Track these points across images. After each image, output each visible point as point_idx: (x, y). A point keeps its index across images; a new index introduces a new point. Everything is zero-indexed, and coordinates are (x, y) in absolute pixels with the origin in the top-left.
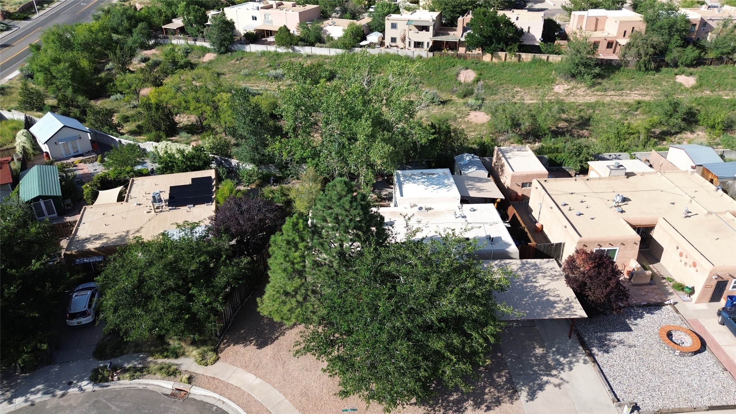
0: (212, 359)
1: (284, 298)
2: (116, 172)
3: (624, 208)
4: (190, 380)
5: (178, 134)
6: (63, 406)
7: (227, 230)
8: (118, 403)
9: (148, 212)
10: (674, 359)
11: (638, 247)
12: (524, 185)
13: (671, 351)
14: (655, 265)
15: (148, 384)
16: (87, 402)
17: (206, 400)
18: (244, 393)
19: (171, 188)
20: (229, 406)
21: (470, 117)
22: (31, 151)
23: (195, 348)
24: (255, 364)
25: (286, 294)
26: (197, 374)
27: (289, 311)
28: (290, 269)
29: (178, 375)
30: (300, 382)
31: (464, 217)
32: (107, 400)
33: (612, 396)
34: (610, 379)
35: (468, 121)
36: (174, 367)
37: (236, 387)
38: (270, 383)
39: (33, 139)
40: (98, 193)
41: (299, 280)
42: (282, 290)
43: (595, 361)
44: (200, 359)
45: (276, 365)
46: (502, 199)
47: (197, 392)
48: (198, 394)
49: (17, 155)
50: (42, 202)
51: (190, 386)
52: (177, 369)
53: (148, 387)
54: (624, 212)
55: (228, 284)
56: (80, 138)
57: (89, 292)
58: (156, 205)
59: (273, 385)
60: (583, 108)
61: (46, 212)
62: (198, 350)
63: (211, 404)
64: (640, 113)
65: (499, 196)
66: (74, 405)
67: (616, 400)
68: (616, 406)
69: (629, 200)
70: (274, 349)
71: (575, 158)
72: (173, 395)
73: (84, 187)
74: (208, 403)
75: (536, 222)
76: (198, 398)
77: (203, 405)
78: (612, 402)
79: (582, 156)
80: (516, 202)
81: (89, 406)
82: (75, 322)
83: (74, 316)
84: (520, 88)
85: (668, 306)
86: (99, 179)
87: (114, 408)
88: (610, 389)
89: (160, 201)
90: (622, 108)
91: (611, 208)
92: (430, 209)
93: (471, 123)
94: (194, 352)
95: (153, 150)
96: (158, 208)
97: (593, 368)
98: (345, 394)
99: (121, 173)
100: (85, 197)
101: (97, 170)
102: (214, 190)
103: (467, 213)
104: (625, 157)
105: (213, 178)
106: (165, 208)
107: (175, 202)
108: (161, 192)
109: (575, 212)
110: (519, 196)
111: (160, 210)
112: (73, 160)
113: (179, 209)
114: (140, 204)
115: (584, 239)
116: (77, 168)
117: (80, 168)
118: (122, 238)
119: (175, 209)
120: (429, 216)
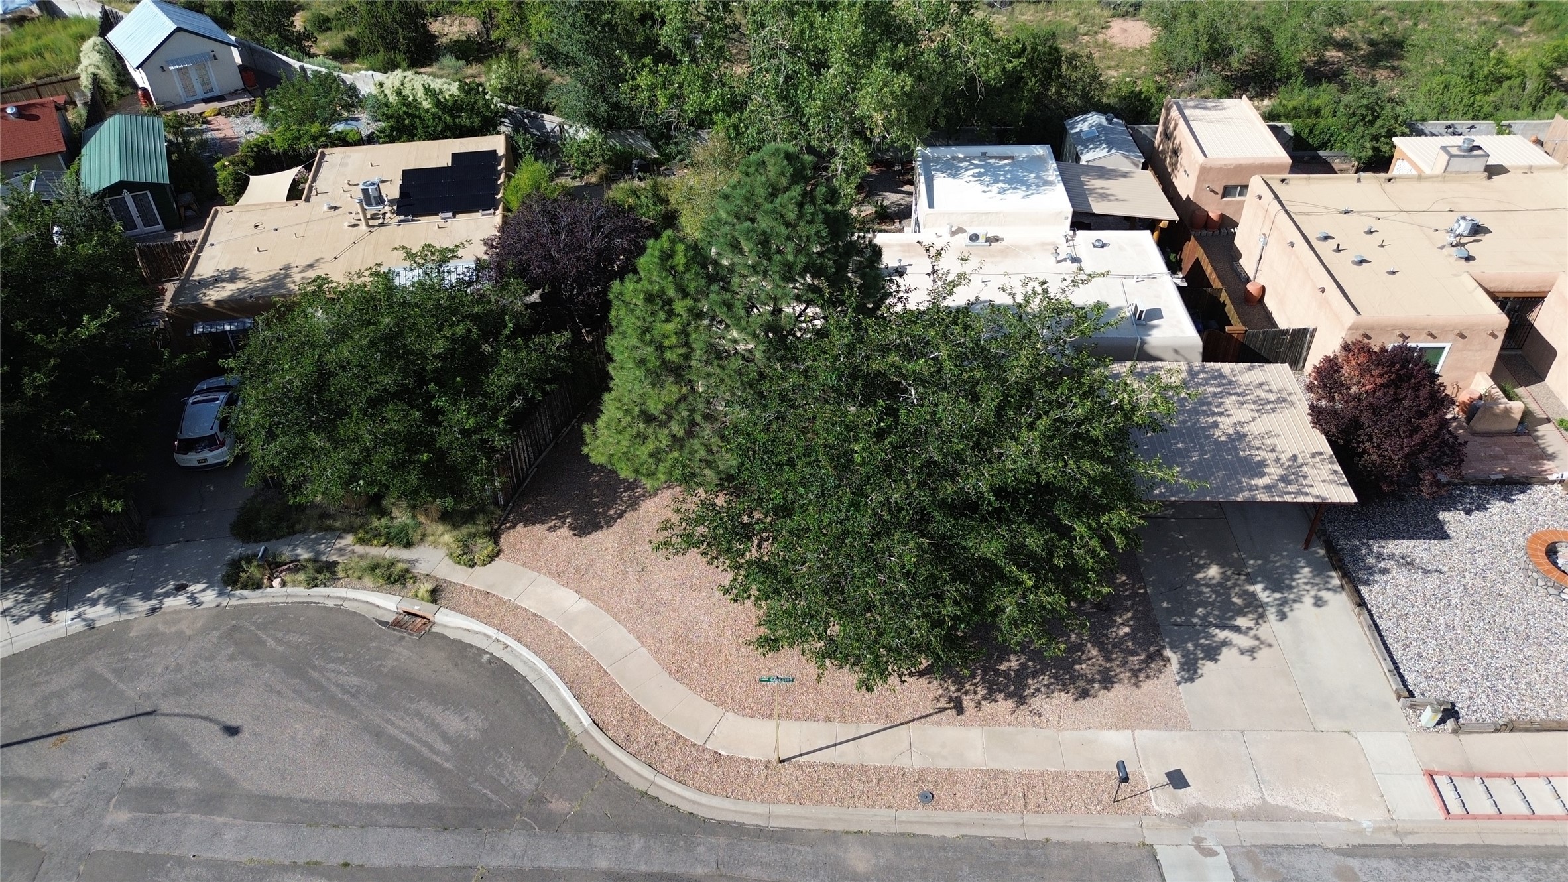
0: (485, 553)
1: (642, 426)
2: (289, 135)
3: (1473, 249)
4: (435, 595)
5: (437, 60)
6: (163, 634)
7: (522, 271)
8: (280, 635)
9: (354, 226)
10: (1556, 608)
11: (1497, 344)
12: (1227, 191)
13: (1551, 590)
14: (1534, 388)
15: (345, 599)
16: (215, 629)
17: (467, 639)
18: (551, 628)
19: (406, 173)
20: (518, 656)
21: (1109, 32)
22: (113, 86)
23: (449, 527)
24: (578, 568)
25: (649, 418)
26: (450, 582)
27: (651, 455)
28: (653, 362)
29: (410, 582)
30: (674, 611)
31: (1076, 260)
32: (258, 627)
33: (1395, 684)
34: (1393, 646)
35: (1105, 42)
36: (401, 566)
37: (534, 615)
38: (608, 611)
39: (115, 60)
40: (248, 179)
41: (675, 389)
42: (637, 409)
43: (1361, 603)
44: (459, 552)
45: (625, 574)
46: (1171, 222)
47: (448, 621)
48: (452, 625)
49: (83, 94)
50: (128, 197)
51: (434, 607)
52: (407, 571)
53: (346, 604)
54: (1473, 258)
55: (517, 389)
56: (216, 59)
57: (222, 396)
58: (371, 210)
59: (616, 616)
60: (1390, 14)
61: (138, 221)
62: (455, 533)
63: (478, 648)
64: (1530, 31)
65: (1167, 213)
66: (188, 632)
67: (1407, 694)
68: (1404, 707)
69: (1487, 231)
70: (621, 539)
71: (1360, 129)
72: (397, 624)
73: (217, 166)
74: (472, 646)
75: (1248, 280)
76: (452, 635)
77: (461, 651)
78: (1394, 696)
79: (1379, 123)
80: (1204, 233)
81: (220, 637)
82: (191, 459)
83: (191, 445)
85: (1556, 486)
86: (252, 150)
87: (271, 643)
88: (1392, 667)
89: (380, 200)
90: (1485, 18)
91: (1442, 248)
92: (997, 240)
93: (1111, 47)
94: (447, 537)
95: (375, 90)
96: (374, 217)
97: (1356, 619)
98: (771, 643)
99: (299, 139)
100: (220, 189)
101: (252, 131)
102: (501, 181)
103: (1085, 251)
104: (1484, 128)
105: (501, 153)
106: (391, 218)
107: (411, 204)
108: (385, 182)
109: (1350, 256)
110: (1215, 216)
111: (379, 222)
112: (202, 108)
113: (420, 220)
114: (335, 208)
115: (1365, 318)
116: (210, 126)
117: (216, 127)
118: (278, 280)
119: (413, 220)
120: (993, 256)
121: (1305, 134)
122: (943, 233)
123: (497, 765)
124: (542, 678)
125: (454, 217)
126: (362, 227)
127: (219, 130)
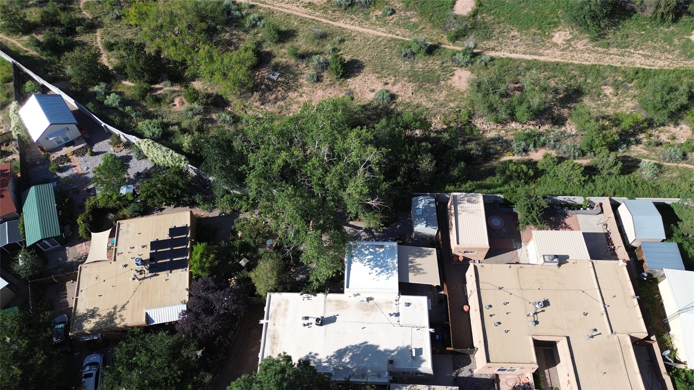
2: (105, 200)
3: (540, 316)
12: (465, 252)
19: (151, 242)
21: (454, 78)
31: (397, 315)
35: (451, 85)
40: (91, 236)
56: (68, 129)
60: (576, 73)
69: (549, 304)
75: (467, 301)
84: (518, 31)
90: (617, 77)
91: (528, 316)
92: (371, 299)
93: (453, 88)
96: (141, 272)
101: (88, 168)
102: (188, 247)
103: (402, 309)
104: (579, 200)
105: (189, 225)
106: (147, 273)
107: (154, 267)
108: (144, 247)
109: (495, 319)
110: (461, 259)
111: (143, 276)
112: (66, 151)
113: (158, 275)
114: (126, 266)
115: (489, 364)
116: (71, 163)
117: (74, 165)
118: (111, 317)
119: (156, 275)
120: (368, 310)
121: (508, 200)
122: (352, 295)
125: (171, 272)
126: (136, 280)
127: (75, 166)
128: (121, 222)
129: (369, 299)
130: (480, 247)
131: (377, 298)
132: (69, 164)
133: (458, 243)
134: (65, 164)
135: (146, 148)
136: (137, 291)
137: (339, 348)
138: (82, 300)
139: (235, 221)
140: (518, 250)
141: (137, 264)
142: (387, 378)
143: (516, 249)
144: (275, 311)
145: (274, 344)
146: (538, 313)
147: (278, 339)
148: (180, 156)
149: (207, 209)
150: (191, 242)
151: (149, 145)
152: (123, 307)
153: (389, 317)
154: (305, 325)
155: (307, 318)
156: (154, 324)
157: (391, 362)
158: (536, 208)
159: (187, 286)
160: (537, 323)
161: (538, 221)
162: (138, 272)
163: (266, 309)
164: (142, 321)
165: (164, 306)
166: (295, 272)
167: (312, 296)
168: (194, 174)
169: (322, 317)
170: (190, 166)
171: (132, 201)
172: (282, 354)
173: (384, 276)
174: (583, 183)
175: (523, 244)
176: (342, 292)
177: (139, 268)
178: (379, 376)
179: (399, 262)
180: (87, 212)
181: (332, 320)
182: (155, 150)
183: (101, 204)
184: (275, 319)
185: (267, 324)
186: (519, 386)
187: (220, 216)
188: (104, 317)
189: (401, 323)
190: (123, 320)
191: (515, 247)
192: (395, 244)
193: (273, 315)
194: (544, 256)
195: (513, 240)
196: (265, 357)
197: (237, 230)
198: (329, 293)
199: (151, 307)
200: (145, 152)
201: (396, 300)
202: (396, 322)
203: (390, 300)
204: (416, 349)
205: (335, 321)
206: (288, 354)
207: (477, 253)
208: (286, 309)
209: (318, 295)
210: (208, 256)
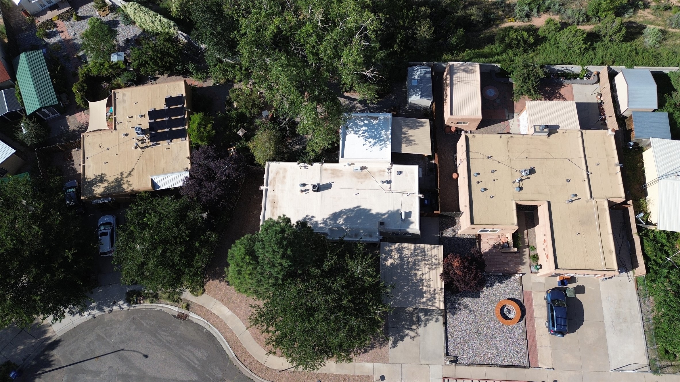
0: (200, 291)
3: (525, 183)
4: (188, 307)
6: (115, 320)
9: (136, 147)
12: (458, 123)
14: (530, 230)
16: (128, 319)
17: (198, 323)
18: (222, 321)
19: (150, 113)
20: (213, 330)
24: (228, 299)
26: (192, 302)
29: (180, 302)
31: (389, 182)
33: (445, 351)
37: (217, 316)
38: (237, 316)
40: (88, 104)
43: (446, 321)
44: (193, 291)
48: (194, 318)
51: (188, 311)
52: (179, 298)
53: (163, 309)
54: (523, 189)
59: (239, 318)
63: (202, 327)
66: (121, 320)
68: (444, 358)
69: (534, 171)
72: (179, 317)
73: (74, 89)
74: (200, 325)
76: (195, 321)
78: (443, 354)
81: (130, 322)
85: (517, 277)
87: (145, 324)
88: (445, 345)
91: (513, 183)
92: (365, 168)
95: (122, 7)
99: (101, 70)
101: (76, 34)
102: (186, 117)
103: (394, 176)
104: (577, 69)
105: (184, 95)
106: (148, 142)
107: (155, 136)
108: (142, 116)
109: (482, 186)
110: (453, 130)
111: (144, 145)
112: (51, 15)
113: (159, 144)
114: (127, 135)
115: (473, 226)
116: (57, 29)
117: (61, 30)
118: (119, 182)
119: (157, 144)
120: (362, 178)
121: (505, 69)
122: (346, 164)
123: (212, 369)
124: (221, 338)
125: (171, 141)
126: (139, 149)
127: (62, 32)
128: (116, 91)
129: (363, 168)
130: (473, 118)
131: (371, 167)
132: (55, 29)
133: (451, 114)
134: (52, 29)
135: (133, 13)
136: (140, 159)
137: (334, 212)
138: (89, 166)
139: (230, 91)
140: (510, 120)
141: (138, 134)
142: (378, 237)
143: (508, 120)
144: (274, 178)
145: (274, 207)
146: (523, 180)
147: (277, 204)
148: (169, 21)
149: (201, 79)
150: (188, 112)
151: (135, 9)
152: (130, 174)
153: (381, 184)
154: (302, 191)
155: (304, 185)
156: (160, 189)
157: (382, 224)
158: (532, 78)
159: (189, 155)
160: (521, 189)
161: (532, 91)
162: (139, 141)
163: (265, 177)
164: (149, 186)
165: (168, 173)
166: (291, 143)
167: (309, 165)
168: (185, 41)
169: (319, 184)
170: (179, 32)
171: (125, 70)
172: (282, 216)
173: (378, 147)
174: (583, 51)
175: (515, 114)
176: (337, 161)
177: (141, 137)
178: (371, 236)
179: (392, 134)
180: (81, 80)
181: (328, 186)
182: (142, 15)
183: (94, 72)
184: (274, 185)
185: (267, 190)
186: (498, 244)
187: (214, 86)
188: (112, 182)
189: (392, 189)
190: (130, 185)
191: (507, 118)
192: (389, 116)
193: (272, 182)
194: (535, 126)
195: (506, 110)
196: (266, 219)
197: (232, 100)
198: (325, 162)
199: (156, 174)
200: (132, 17)
201: (389, 169)
202: (388, 189)
203: (382, 169)
204: (405, 212)
205: (330, 188)
206: (288, 216)
207: (469, 124)
208: (284, 177)
209: (314, 164)
210: (206, 126)
